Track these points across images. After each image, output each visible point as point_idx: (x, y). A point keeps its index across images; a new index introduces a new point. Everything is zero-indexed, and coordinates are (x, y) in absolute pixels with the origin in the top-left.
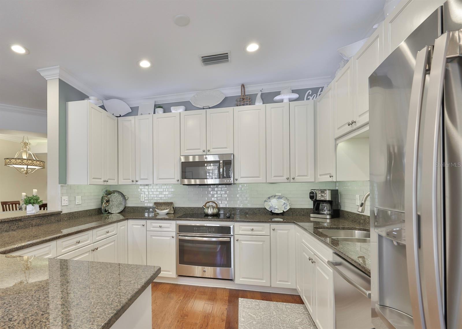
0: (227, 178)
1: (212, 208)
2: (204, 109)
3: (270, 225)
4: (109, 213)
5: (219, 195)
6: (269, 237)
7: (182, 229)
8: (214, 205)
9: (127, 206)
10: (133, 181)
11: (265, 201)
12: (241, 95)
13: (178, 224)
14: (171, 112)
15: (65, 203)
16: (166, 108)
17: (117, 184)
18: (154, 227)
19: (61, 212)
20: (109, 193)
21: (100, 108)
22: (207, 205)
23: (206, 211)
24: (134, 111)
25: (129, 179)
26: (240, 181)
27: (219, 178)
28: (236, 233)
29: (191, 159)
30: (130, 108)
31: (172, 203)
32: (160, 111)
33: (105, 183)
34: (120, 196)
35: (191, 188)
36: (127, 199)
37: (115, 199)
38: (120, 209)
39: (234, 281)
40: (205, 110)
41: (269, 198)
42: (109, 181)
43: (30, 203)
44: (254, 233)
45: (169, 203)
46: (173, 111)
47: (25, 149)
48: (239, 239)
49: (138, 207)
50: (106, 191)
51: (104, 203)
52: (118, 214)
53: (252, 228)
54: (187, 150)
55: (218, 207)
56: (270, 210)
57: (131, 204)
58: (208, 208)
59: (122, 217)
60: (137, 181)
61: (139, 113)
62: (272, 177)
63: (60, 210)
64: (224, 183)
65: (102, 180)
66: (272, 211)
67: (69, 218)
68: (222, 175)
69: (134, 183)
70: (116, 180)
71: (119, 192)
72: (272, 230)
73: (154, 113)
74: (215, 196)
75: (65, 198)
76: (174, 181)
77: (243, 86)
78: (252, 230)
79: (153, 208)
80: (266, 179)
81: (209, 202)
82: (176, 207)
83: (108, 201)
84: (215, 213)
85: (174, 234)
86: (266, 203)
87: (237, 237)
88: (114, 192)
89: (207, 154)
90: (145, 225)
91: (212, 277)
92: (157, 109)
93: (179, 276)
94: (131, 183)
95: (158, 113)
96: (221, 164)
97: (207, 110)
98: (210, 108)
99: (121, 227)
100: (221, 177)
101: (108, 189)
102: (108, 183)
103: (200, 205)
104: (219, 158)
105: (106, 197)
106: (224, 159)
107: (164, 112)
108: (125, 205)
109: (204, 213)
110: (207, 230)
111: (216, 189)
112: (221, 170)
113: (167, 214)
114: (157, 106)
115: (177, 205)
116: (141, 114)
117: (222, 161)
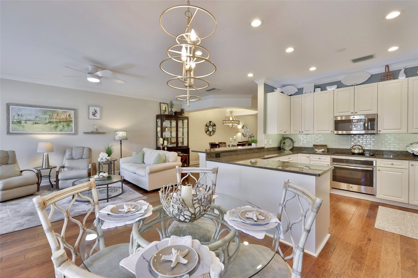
0: (371, 130)
1: (358, 149)
2: (352, 86)
3: (409, 162)
4: (284, 150)
5: (364, 141)
6: (408, 170)
7: (334, 160)
8: (360, 148)
9: (294, 146)
10: (300, 132)
11: (407, 146)
12: (385, 72)
13: (332, 158)
14: (327, 90)
15: (266, 143)
16: (323, 87)
17: (289, 133)
18: (315, 158)
19: (265, 147)
20: (284, 139)
21: (281, 93)
22: (354, 147)
23: (353, 151)
24: (300, 91)
25: (298, 131)
26: (383, 132)
27: (365, 130)
28: (377, 165)
29: (339, 118)
30: (297, 89)
31: (326, 145)
32: (319, 89)
33: (285, 133)
34: (290, 140)
35: (342, 137)
36: (294, 142)
37: (288, 142)
38: (290, 148)
39: (376, 196)
40: (354, 86)
41: (411, 144)
42: (287, 132)
43: (254, 142)
44: (393, 166)
45: (324, 145)
46: (328, 89)
47: (231, 115)
48: (380, 170)
49: (302, 147)
50: (283, 137)
51: (282, 144)
52: (289, 151)
53: (392, 163)
54: (339, 112)
55: (363, 149)
56: (412, 153)
57: (296, 145)
58: (355, 149)
59: (291, 152)
60: (302, 132)
61: (304, 92)
62: (414, 128)
63: (264, 146)
64: (369, 133)
65: (283, 132)
66: (414, 154)
67: (267, 151)
68: (367, 128)
69: (301, 133)
70: (289, 132)
71: (289, 138)
72: (410, 165)
73: (314, 92)
74: (361, 142)
75: (266, 140)
76: (329, 132)
77: (387, 66)
78: (393, 164)
79: (313, 148)
80: (408, 130)
81: (355, 145)
82: (329, 148)
83: (284, 143)
84: (361, 153)
85: (329, 163)
86: (408, 148)
87: (378, 168)
88: (287, 138)
89: (355, 115)
90: (309, 157)
91: (356, 191)
92: (316, 89)
93: (332, 188)
94: (299, 133)
95: (317, 91)
96: (366, 121)
97: (355, 86)
98: (357, 85)
99: (295, 157)
100: (366, 129)
101: (284, 136)
102: (286, 133)
103: (349, 148)
104: (365, 117)
105: (283, 141)
106: (369, 118)
107: (321, 91)
108: (293, 145)
109: (352, 152)
110: (354, 162)
111: (361, 137)
112: (366, 125)
113: (323, 152)
114: (316, 87)
115: (330, 147)
116: (305, 93)
117: (367, 119)
